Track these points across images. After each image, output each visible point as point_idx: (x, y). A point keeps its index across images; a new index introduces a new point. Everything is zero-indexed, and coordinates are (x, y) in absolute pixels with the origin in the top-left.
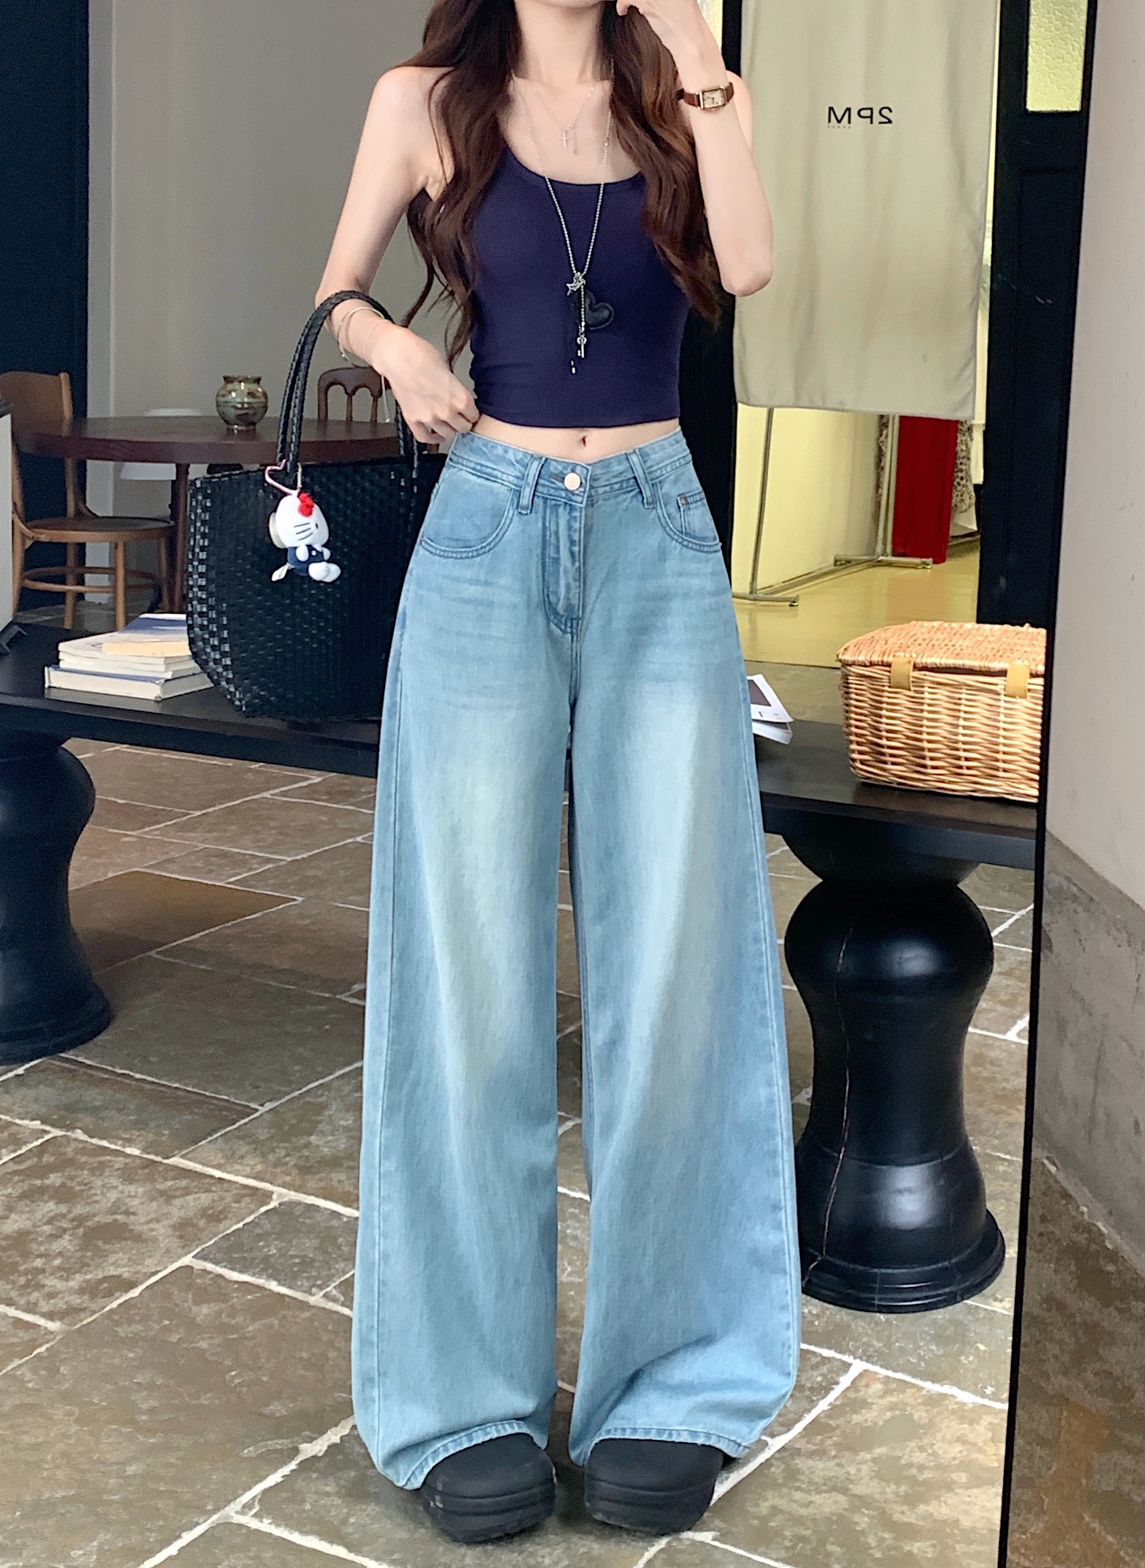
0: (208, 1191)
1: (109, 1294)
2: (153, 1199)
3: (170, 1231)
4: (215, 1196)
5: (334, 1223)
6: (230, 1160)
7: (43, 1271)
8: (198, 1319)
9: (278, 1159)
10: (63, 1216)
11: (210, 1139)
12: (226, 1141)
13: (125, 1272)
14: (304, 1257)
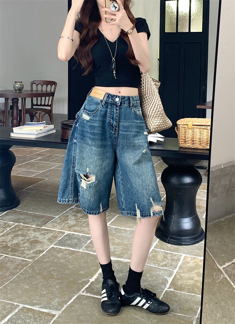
0: (52, 233)
1: (39, 254)
2: (41, 235)
3: (47, 241)
4: (54, 233)
5: (79, 236)
6: (54, 226)
7: (24, 250)
8: (59, 256)
9: (63, 226)
10: (24, 239)
11: (48, 223)
12: (52, 223)
13: (41, 249)
14: (76, 243)
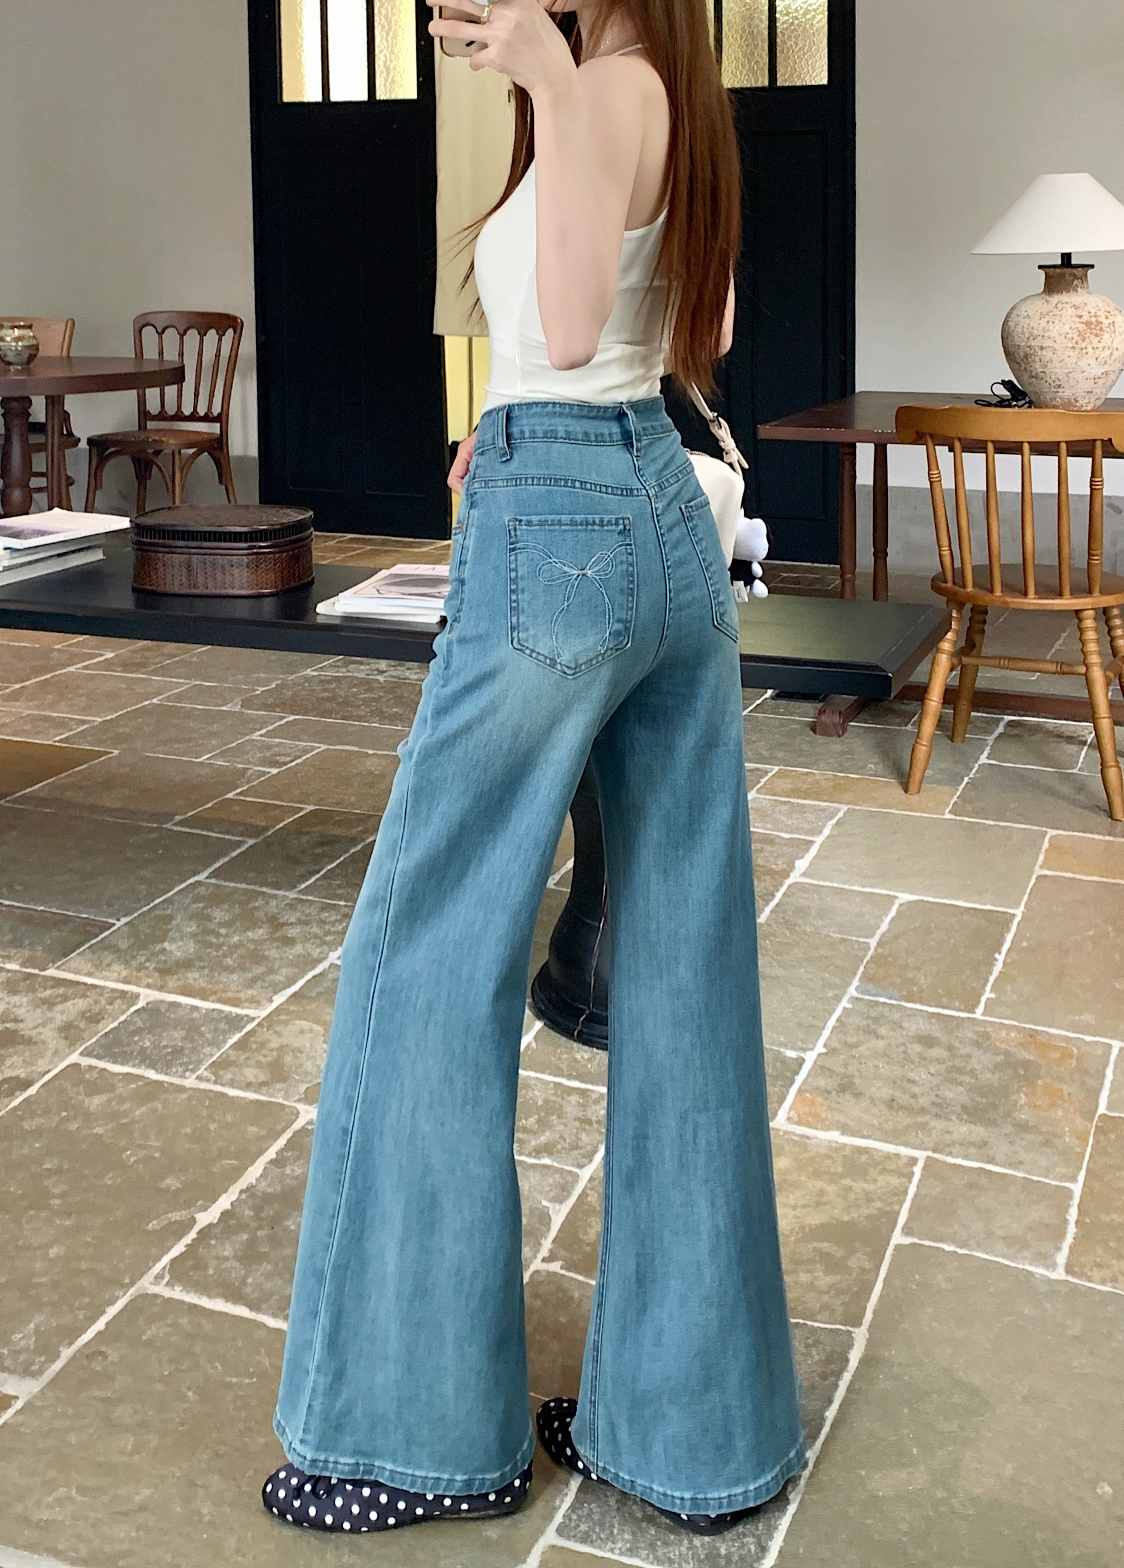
0: (84, 996)
1: (11, 1094)
2: (37, 1006)
3: (56, 1035)
4: (90, 1000)
5: (195, 1015)
6: (99, 967)
8: (91, 1109)
9: (141, 964)
11: (78, 951)
12: (93, 953)
13: (22, 1073)
14: (173, 1047)
